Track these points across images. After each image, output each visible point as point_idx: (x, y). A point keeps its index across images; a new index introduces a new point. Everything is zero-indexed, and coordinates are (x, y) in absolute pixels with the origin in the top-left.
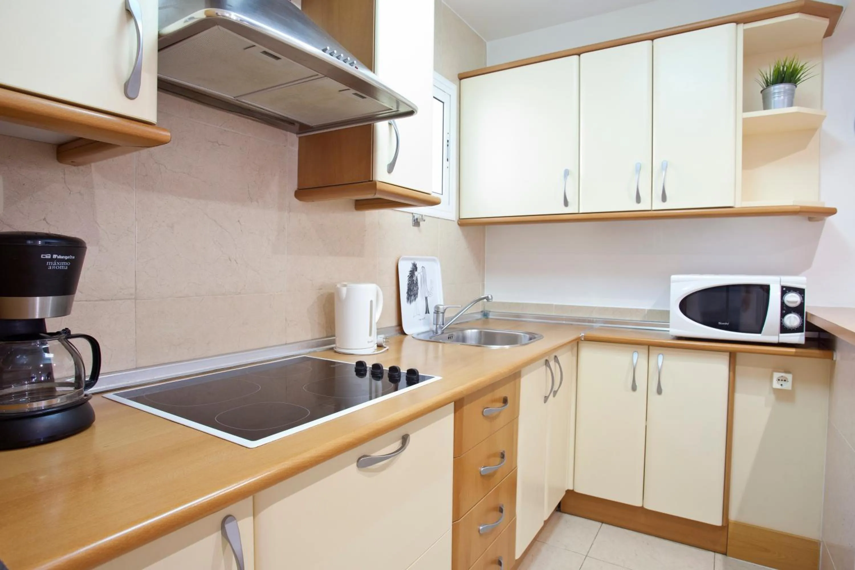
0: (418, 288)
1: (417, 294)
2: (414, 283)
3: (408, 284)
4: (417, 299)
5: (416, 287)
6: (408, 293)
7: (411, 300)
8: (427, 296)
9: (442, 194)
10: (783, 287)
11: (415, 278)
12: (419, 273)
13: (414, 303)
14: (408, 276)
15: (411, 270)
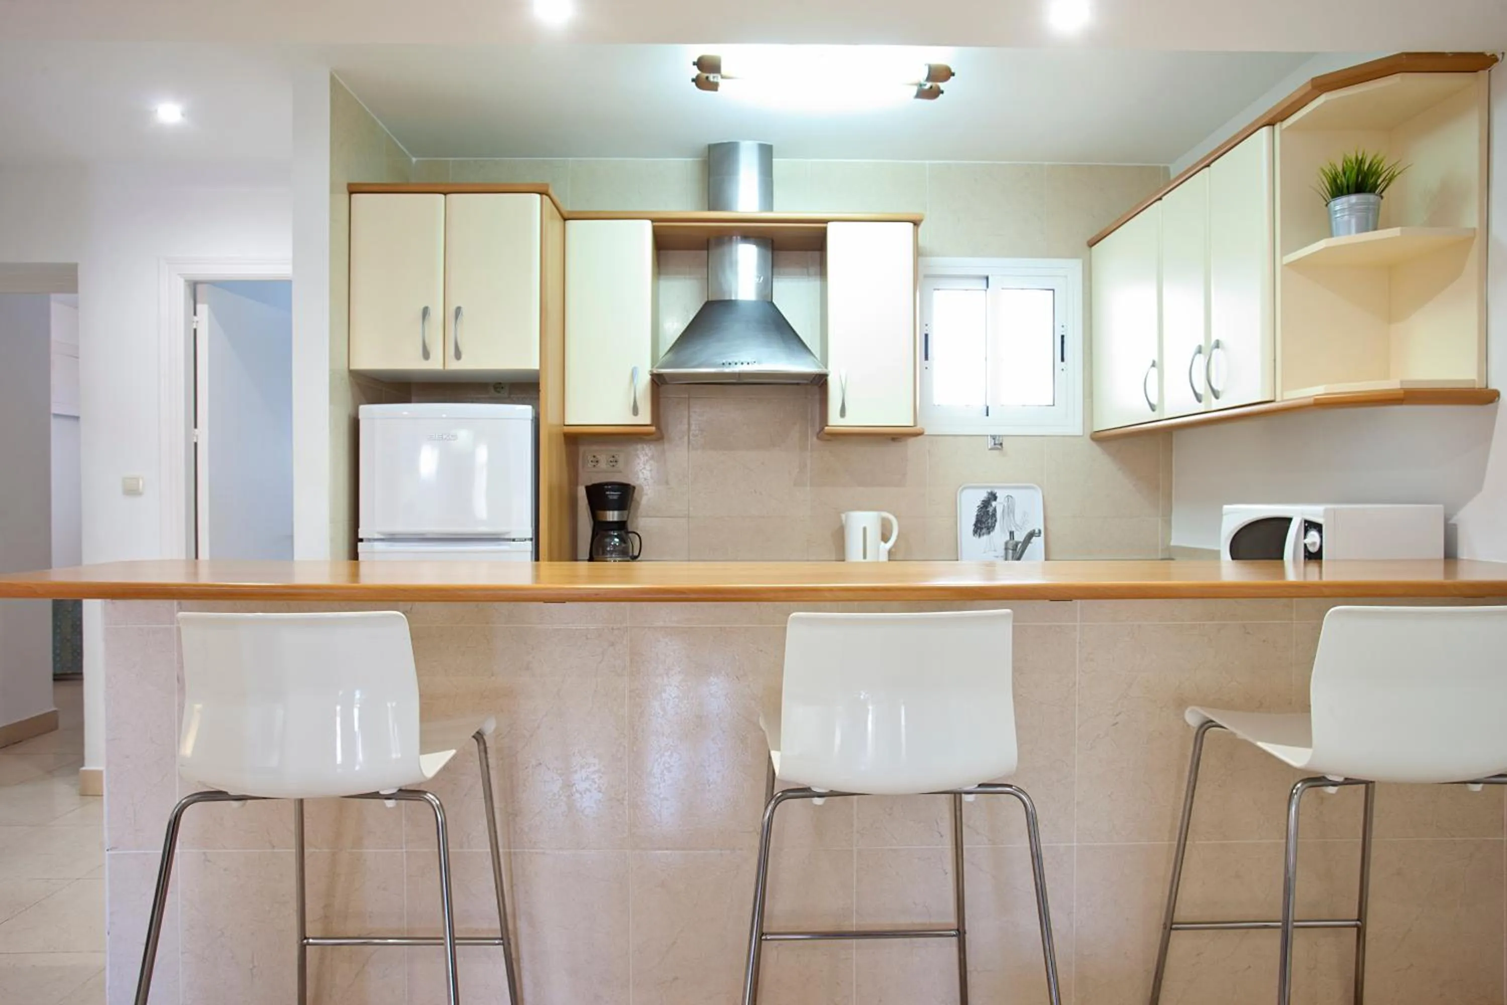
0: (996, 521)
1: (994, 527)
2: (988, 514)
3: (977, 515)
4: (992, 534)
5: (992, 519)
6: (975, 525)
7: (981, 533)
8: (1013, 529)
9: (1054, 405)
10: (1306, 521)
11: (990, 509)
12: (1000, 503)
13: (985, 538)
14: (978, 507)
15: (985, 499)
